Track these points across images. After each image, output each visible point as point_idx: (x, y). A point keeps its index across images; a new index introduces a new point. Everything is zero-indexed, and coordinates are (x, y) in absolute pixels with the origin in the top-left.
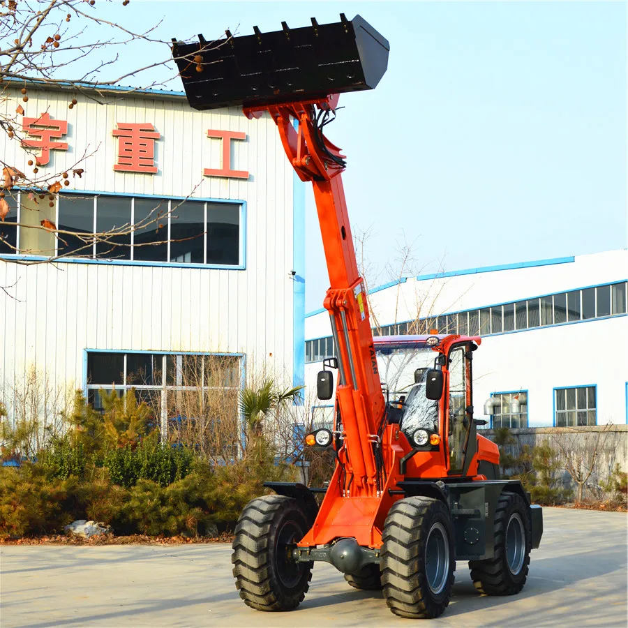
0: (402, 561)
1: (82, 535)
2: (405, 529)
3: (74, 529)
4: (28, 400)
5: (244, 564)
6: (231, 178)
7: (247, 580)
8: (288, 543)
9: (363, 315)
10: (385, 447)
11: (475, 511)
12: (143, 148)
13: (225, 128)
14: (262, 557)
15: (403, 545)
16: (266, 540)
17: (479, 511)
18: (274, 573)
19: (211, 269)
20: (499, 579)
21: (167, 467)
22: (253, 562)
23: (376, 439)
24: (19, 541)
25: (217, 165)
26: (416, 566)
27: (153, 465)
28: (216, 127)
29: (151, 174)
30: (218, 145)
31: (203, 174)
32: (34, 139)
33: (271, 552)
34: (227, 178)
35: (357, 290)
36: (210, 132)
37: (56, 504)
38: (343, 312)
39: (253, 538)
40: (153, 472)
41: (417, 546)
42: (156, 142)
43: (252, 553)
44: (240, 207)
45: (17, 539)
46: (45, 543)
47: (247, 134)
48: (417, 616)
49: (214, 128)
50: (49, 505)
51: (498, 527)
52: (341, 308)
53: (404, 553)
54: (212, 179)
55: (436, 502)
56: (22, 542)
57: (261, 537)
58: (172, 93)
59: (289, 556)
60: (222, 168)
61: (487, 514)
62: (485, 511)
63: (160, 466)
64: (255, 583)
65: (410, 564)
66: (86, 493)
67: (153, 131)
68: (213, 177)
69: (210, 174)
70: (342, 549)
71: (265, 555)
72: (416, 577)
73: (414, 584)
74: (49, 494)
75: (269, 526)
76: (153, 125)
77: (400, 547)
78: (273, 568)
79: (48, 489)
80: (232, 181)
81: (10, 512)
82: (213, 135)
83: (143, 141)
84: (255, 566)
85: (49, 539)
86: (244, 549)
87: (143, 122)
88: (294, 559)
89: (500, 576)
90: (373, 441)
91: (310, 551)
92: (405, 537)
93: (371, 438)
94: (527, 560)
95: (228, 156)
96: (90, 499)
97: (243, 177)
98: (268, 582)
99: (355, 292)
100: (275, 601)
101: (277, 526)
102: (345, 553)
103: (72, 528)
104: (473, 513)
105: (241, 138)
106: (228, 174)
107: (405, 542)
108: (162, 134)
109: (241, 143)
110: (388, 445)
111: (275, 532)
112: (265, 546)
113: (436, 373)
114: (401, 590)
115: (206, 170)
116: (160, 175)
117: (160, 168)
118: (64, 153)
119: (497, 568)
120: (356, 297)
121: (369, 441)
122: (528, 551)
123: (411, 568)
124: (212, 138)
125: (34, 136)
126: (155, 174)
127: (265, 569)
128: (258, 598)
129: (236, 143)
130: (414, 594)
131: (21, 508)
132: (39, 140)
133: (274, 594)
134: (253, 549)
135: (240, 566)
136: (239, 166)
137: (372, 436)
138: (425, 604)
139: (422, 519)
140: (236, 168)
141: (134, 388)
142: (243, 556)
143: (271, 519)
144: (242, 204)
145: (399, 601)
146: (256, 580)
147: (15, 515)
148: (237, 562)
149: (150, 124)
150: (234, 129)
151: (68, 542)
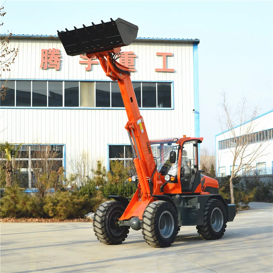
0: (148, 225)
1: (90, 218)
2: (150, 213)
3: (88, 216)
4: (82, 165)
5: (97, 227)
6: (167, 72)
7: (98, 233)
8: (115, 219)
9: (142, 131)
10: (154, 182)
11: (193, 206)
12: (129, 61)
13: (164, 51)
14: (103, 224)
15: (149, 219)
16: (104, 217)
17: (195, 206)
18: (108, 230)
19: (159, 110)
20: (208, 233)
21: (129, 191)
22: (99, 226)
23: (149, 179)
24: (65, 221)
25: (161, 67)
26: (153, 227)
27: (123, 190)
28: (160, 51)
29: (133, 72)
30: (161, 58)
31: (155, 71)
32: (85, 60)
33: (107, 222)
34: (165, 72)
35: (139, 122)
36: (157, 53)
37: (79, 206)
38: (132, 130)
39: (100, 217)
40: (123, 193)
41: (153, 220)
42: (135, 59)
43: (99, 223)
44: (171, 84)
45: (64, 220)
46: (75, 221)
47: (173, 53)
48: (157, 246)
49: (159, 52)
50: (76, 206)
51: (206, 213)
52: (131, 129)
53: (149, 222)
54: (159, 73)
55: (165, 203)
56: (66, 221)
57: (102, 216)
58: (140, 38)
59: (116, 224)
60: (163, 68)
61: (199, 208)
62: (198, 206)
63: (126, 191)
64: (101, 234)
65: (151, 226)
66: (93, 201)
67: (134, 54)
68: (159, 72)
69: (158, 71)
70: (133, 221)
71: (103, 223)
72: (153, 232)
73: (153, 234)
74: (76, 202)
75: (106, 212)
76: (133, 52)
77: (148, 220)
78: (107, 228)
79: (76, 200)
80: (167, 73)
81: (60, 209)
82: (159, 55)
83: (129, 59)
84: (100, 227)
85: (77, 220)
86: (96, 221)
87: (130, 51)
88: (118, 225)
89: (208, 232)
90: (148, 179)
91: (123, 222)
92: (150, 216)
93: (147, 178)
94: (225, 226)
95: (165, 63)
96: (94, 204)
97: (172, 71)
98: (105, 234)
99: (137, 122)
100: (109, 241)
101: (109, 212)
102: (135, 223)
103: (86, 215)
104: (192, 207)
105: (171, 55)
106: (165, 71)
107: (150, 218)
108: (137, 55)
109: (171, 57)
110: (155, 181)
111: (108, 214)
112: (104, 220)
113: (173, 152)
114: (149, 236)
115: (156, 69)
116: (137, 72)
117: (137, 69)
118: (97, 65)
119: (206, 229)
120: (138, 124)
121: (147, 179)
122: (225, 222)
123: (152, 228)
124: (158, 56)
125: (84, 59)
126: (135, 72)
127: (104, 228)
128: (103, 240)
129: (169, 58)
130: (153, 238)
131: (64, 208)
132: (86, 60)
133: (109, 238)
134: (99, 221)
135: (95, 227)
136: (170, 67)
137: (147, 177)
138: (158, 242)
139: (157, 209)
140: (169, 68)
141: (118, 160)
142: (96, 224)
143: (107, 209)
144: (172, 82)
145: (149, 241)
146: (101, 233)
147: (62, 210)
148: (94, 226)
149: (132, 52)
150: (168, 52)
151: (84, 221)
